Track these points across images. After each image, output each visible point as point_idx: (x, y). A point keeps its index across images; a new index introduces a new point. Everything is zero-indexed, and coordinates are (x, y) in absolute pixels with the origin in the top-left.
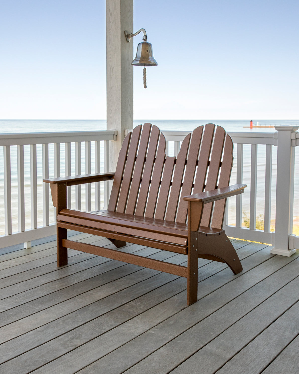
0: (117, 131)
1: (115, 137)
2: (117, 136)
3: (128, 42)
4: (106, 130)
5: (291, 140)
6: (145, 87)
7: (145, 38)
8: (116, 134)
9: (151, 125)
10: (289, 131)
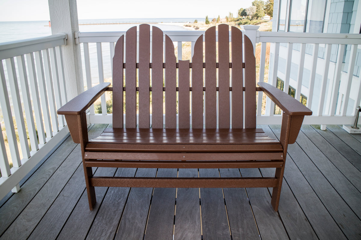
0: (67, 35)
2: (67, 40)
4: (51, 35)
5: (257, 37)
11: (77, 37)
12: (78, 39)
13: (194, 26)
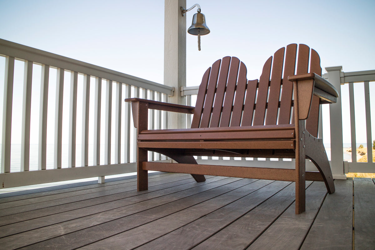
0: (175, 87)
1: (172, 92)
2: (174, 92)
3: (183, 16)
5: (341, 77)
6: (200, 49)
7: (199, 10)
8: (173, 90)
9: (230, 57)
10: (338, 70)
11: (182, 90)
12: (183, 92)
13: (359, 152)
